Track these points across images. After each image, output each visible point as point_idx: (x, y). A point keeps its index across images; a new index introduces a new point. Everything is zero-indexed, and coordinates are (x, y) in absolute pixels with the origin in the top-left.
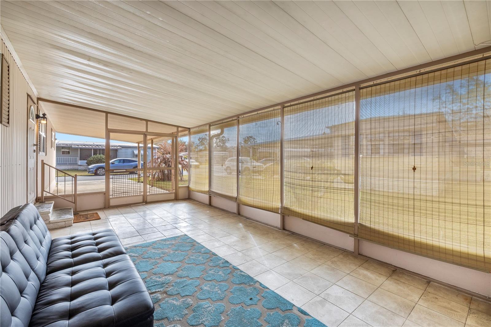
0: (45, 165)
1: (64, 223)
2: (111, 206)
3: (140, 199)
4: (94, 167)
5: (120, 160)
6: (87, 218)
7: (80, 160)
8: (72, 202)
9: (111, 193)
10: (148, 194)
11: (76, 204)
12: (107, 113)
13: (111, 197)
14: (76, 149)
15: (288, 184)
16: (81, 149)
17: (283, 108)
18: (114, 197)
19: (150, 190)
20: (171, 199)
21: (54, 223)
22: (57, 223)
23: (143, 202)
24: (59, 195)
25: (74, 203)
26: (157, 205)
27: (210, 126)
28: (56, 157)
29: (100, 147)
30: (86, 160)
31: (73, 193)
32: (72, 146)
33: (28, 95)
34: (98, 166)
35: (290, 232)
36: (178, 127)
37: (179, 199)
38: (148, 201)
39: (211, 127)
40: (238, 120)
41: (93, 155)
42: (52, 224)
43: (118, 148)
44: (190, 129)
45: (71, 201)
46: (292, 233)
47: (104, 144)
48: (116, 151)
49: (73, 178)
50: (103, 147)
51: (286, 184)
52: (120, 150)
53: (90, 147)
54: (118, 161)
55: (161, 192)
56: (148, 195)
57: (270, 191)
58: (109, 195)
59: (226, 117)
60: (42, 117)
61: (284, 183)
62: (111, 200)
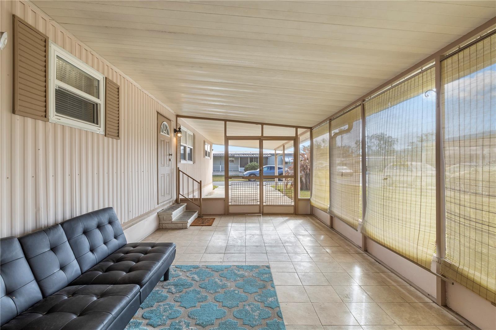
0: (180, 172)
1: (182, 224)
2: (230, 213)
3: (257, 210)
4: (248, 173)
5: (268, 167)
6: (203, 223)
7: (240, 167)
8: (198, 206)
9: (230, 201)
10: (264, 204)
11: (201, 208)
12: (226, 121)
13: (230, 204)
14: (237, 158)
15: (453, 217)
16: (241, 158)
17: (441, 62)
18: (232, 204)
19: (267, 200)
20: (289, 212)
21: (175, 223)
22: (177, 224)
23: (259, 213)
24: (189, 199)
25: (199, 206)
26: (271, 218)
27: (331, 120)
28: (213, 164)
29: (255, 155)
30: (243, 167)
31: (199, 197)
32: (235, 155)
33: (158, 113)
34: (250, 172)
35: (461, 319)
36: (297, 127)
37: (299, 213)
38: (265, 212)
39: (333, 122)
40: (363, 104)
41: (250, 162)
42: (173, 224)
43: (269, 155)
44: (312, 129)
45: (198, 204)
46: (465, 322)
47: (258, 152)
48: (267, 158)
49: (199, 184)
50: (257, 155)
51: (449, 215)
52: (270, 158)
53: (247, 155)
54: (267, 168)
55: (278, 204)
56: (265, 206)
57: (414, 225)
58: (228, 202)
59: (348, 104)
60: (178, 131)
61: (446, 214)
62: (230, 207)
